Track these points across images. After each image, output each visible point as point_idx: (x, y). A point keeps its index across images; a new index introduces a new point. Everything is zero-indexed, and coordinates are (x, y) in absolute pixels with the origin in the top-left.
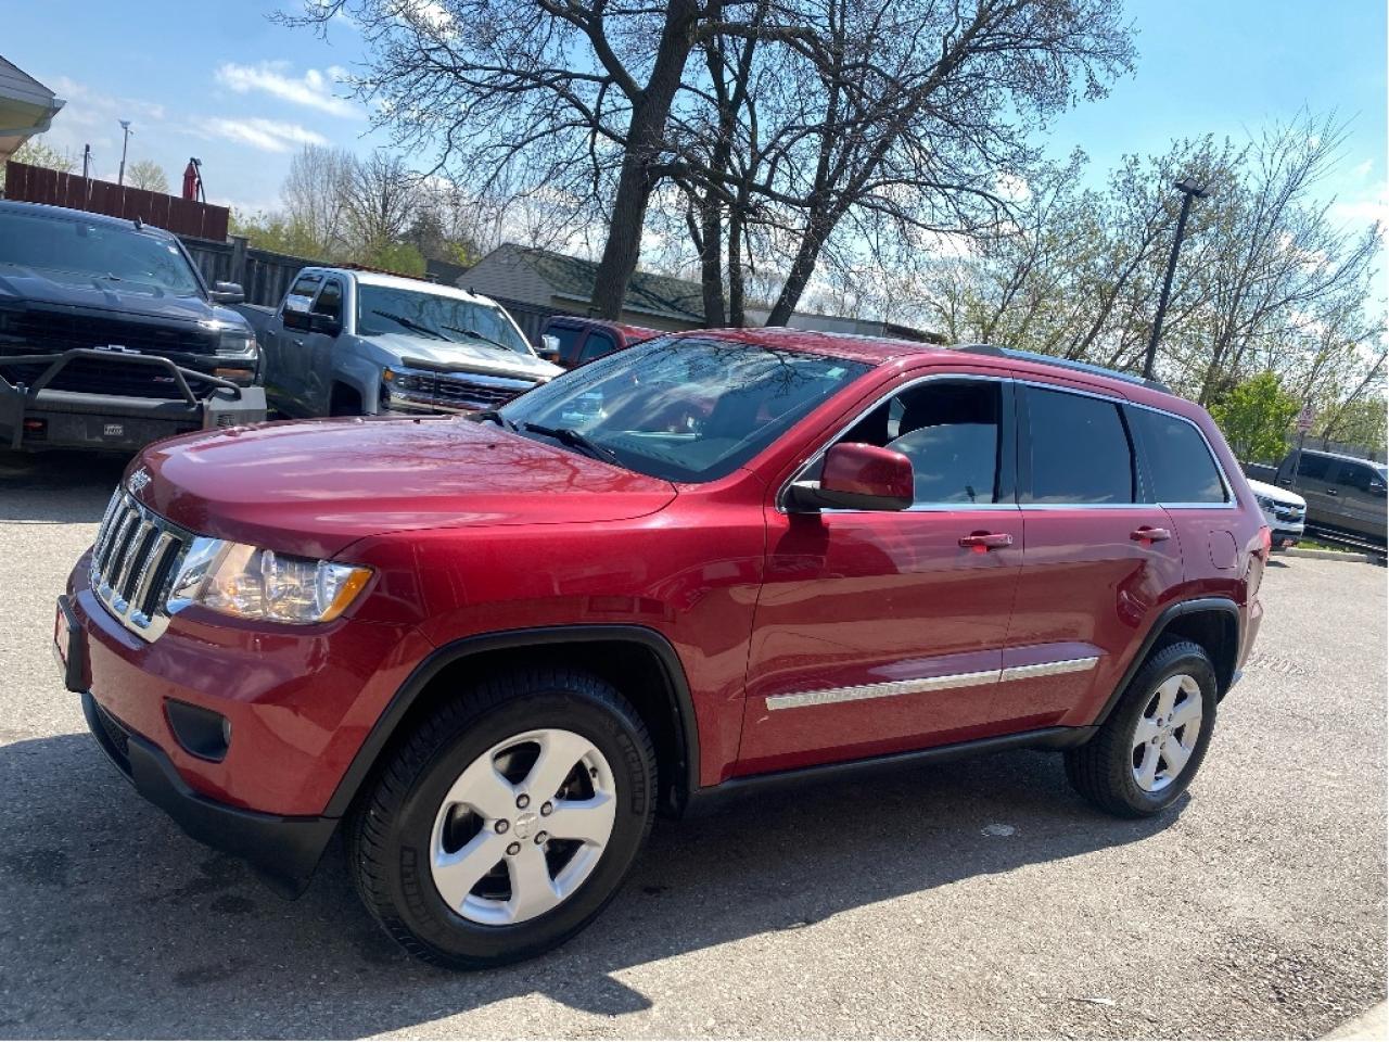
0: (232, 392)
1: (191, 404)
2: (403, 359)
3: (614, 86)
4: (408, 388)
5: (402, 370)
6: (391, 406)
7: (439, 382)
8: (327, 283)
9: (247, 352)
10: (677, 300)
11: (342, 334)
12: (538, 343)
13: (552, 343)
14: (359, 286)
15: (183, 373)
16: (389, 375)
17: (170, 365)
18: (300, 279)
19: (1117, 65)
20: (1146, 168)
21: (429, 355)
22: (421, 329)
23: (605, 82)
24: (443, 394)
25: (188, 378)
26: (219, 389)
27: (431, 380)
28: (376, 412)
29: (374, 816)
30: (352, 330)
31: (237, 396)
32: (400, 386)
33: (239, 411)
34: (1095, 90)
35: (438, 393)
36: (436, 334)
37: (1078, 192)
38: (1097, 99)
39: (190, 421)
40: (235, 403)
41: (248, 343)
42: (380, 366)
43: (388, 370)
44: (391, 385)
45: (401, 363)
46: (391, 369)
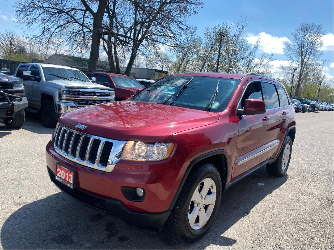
0: (19, 99)
1: (10, 103)
2: (65, 86)
3: (88, 12)
4: (66, 94)
5: (65, 89)
6: (62, 99)
7: (75, 91)
8: (31, 67)
9: (21, 88)
10: (102, 66)
11: (41, 81)
12: (91, 79)
13: (94, 79)
14: (43, 67)
15: (7, 95)
16: (61, 91)
17: (3, 93)
18: (20, 66)
19: (199, 6)
20: (210, 30)
21: (70, 85)
22: (63, 78)
23: (85, 11)
24: (76, 94)
25: (8, 96)
26: (16, 98)
27: (73, 91)
28: (58, 101)
29: (178, 208)
30: (44, 80)
31: (21, 100)
32: (64, 93)
33: (22, 104)
34: (195, 12)
35: (75, 94)
36: (67, 79)
37: (196, 37)
38: (195, 14)
39: (10, 108)
40: (20, 102)
41: (21, 85)
42: (58, 88)
43: (60, 89)
44: (62, 93)
45: (64, 87)
46: (61, 89)
